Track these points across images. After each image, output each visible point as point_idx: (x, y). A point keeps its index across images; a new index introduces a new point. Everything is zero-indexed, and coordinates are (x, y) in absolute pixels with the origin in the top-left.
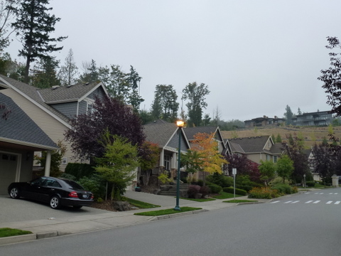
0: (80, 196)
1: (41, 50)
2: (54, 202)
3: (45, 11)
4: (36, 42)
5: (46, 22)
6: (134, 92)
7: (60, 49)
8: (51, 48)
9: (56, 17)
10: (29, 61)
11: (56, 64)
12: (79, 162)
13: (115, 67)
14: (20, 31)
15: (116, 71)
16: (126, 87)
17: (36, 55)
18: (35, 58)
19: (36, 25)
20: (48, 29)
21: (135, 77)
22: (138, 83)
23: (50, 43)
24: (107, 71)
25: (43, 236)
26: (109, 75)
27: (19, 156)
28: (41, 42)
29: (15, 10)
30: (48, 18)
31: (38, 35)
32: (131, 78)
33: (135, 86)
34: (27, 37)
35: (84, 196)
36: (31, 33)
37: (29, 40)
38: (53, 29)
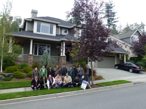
0: (140, 68)
1: (112, 23)
2: (131, 70)
3: (112, 11)
4: (110, 21)
5: (113, 14)
6: (143, 30)
7: (118, 21)
8: (115, 22)
9: (116, 12)
10: (109, 27)
11: (116, 26)
12: (135, 56)
13: (136, 23)
14: (105, 19)
15: (136, 25)
16: (140, 29)
17: (111, 25)
18: (111, 26)
19: (110, 16)
20: (113, 16)
21: (143, 25)
22: (144, 27)
23: (115, 20)
24: (133, 25)
25: (136, 83)
26: (134, 26)
27: (116, 56)
28: (112, 20)
29: (104, 13)
30: (113, 13)
31: (111, 19)
32: (142, 26)
33: (143, 28)
34: (108, 20)
35: (141, 68)
36: (109, 19)
37: (109, 21)
38: (115, 16)
